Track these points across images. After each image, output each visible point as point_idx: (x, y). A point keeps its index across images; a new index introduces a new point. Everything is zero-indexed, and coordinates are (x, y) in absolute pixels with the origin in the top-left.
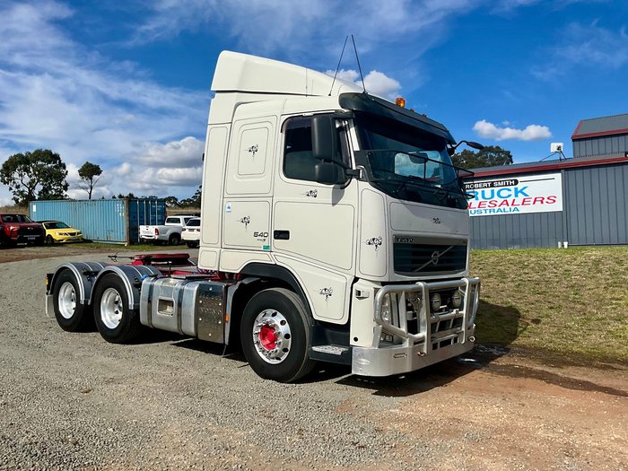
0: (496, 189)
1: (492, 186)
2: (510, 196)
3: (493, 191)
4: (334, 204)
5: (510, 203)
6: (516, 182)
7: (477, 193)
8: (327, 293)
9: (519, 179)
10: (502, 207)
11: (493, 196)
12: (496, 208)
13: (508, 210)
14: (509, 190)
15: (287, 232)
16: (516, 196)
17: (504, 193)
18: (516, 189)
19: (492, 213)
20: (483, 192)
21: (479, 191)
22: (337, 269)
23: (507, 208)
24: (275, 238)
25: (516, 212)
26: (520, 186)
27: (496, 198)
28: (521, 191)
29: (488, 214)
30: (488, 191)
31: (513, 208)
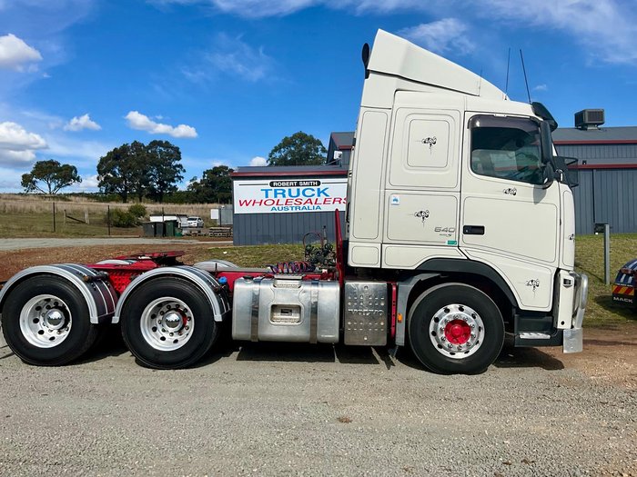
0: (302, 189)
1: (298, 185)
2: (313, 195)
3: (298, 190)
4: (536, 203)
5: (313, 202)
6: (319, 183)
7: (284, 191)
8: (534, 284)
9: (321, 180)
10: (306, 205)
11: (298, 195)
12: (302, 206)
13: (311, 208)
14: (313, 190)
15: (483, 228)
16: (319, 196)
17: (309, 193)
18: (319, 189)
19: (298, 211)
20: (290, 190)
21: (286, 189)
22: (541, 262)
23: (311, 207)
24: (464, 233)
25: (318, 210)
26: (322, 187)
27: (301, 196)
28: (323, 192)
29: (294, 211)
30: (294, 190)
31: (316, 206)
